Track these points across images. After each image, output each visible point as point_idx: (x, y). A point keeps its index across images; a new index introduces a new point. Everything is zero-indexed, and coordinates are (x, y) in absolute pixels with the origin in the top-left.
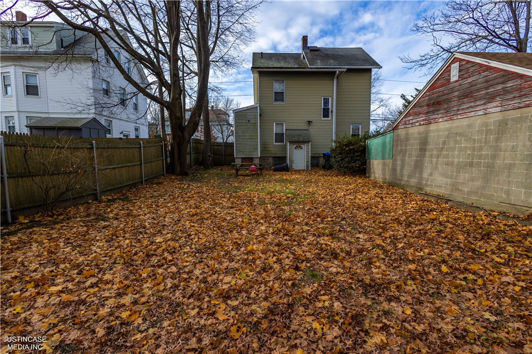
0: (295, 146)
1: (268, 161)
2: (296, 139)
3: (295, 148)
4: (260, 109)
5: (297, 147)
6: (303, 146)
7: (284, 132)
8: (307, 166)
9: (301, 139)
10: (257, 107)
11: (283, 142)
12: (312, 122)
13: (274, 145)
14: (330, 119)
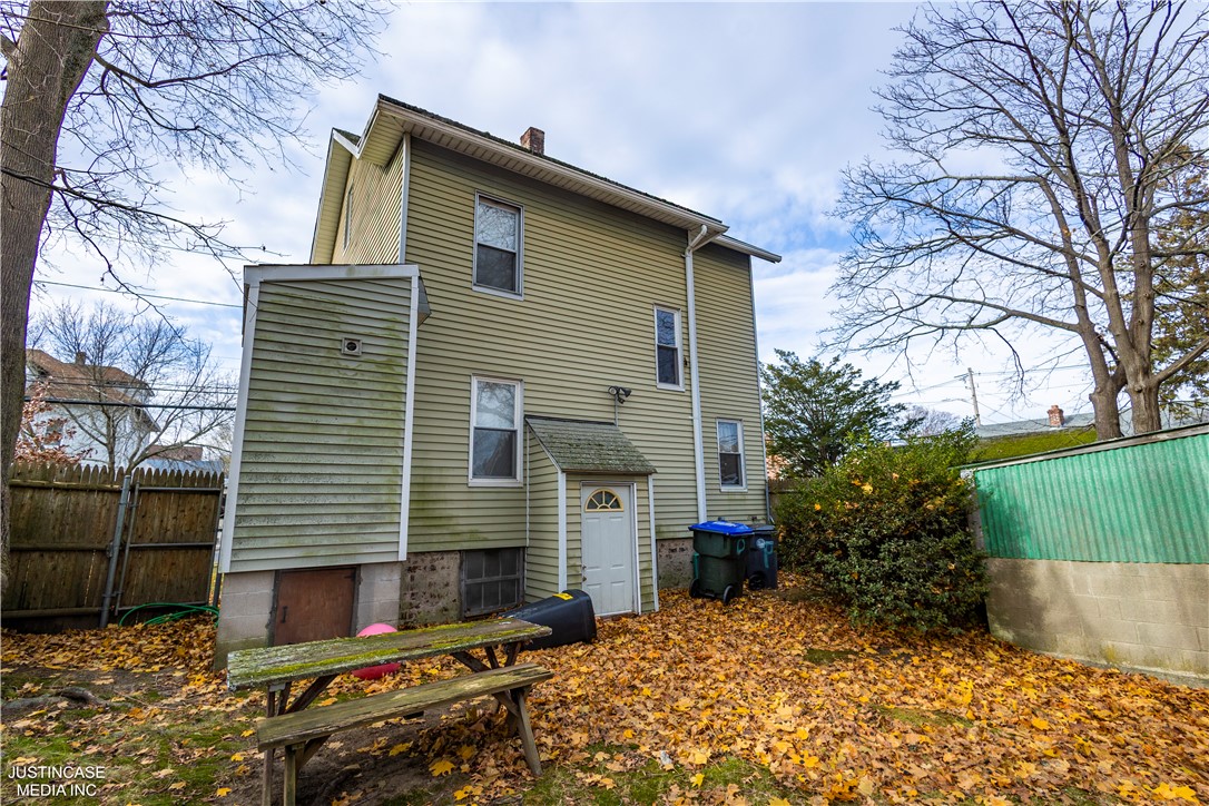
0: (588, 493)
1: (435, 577)
2: (590, 460)
3: (592, 505)
4: (423, 291)
5: (598, 496)
6: (621, 493)
7: (518, 425)
8: (646, 596)
9: (614, 463)
10: (408, 280)
11: (511, 473)
12: (628, 393)
13: (472, 490)
14: (681, 388)
